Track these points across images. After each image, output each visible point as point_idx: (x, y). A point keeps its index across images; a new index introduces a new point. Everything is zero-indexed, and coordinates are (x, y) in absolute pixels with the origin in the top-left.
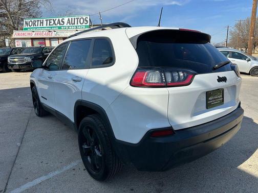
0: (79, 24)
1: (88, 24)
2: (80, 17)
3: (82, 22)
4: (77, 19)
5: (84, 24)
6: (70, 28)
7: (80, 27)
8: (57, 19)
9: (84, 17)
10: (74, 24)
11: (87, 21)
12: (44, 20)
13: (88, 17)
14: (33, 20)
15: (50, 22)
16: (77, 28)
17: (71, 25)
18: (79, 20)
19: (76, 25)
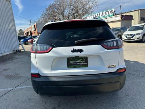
0: (108, 15)
1: (113, 14)
2: (108, 11)
3: (109, 13)
4: (107, 12)
5: (110, 14)
6: (103, 17)
7: (108, 16)
8: (97, 14)
9: (111, 10)
10: (105, 15)
11: (112, 12)
12: (91, 15)
13: (113, 10)
14: (86, 17)
15: (93, 16)
16: (106, 17)
17: (104, 16)
18: (108, 12)
19: (106, 15)
